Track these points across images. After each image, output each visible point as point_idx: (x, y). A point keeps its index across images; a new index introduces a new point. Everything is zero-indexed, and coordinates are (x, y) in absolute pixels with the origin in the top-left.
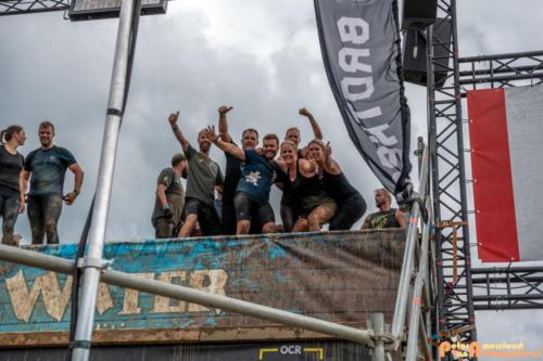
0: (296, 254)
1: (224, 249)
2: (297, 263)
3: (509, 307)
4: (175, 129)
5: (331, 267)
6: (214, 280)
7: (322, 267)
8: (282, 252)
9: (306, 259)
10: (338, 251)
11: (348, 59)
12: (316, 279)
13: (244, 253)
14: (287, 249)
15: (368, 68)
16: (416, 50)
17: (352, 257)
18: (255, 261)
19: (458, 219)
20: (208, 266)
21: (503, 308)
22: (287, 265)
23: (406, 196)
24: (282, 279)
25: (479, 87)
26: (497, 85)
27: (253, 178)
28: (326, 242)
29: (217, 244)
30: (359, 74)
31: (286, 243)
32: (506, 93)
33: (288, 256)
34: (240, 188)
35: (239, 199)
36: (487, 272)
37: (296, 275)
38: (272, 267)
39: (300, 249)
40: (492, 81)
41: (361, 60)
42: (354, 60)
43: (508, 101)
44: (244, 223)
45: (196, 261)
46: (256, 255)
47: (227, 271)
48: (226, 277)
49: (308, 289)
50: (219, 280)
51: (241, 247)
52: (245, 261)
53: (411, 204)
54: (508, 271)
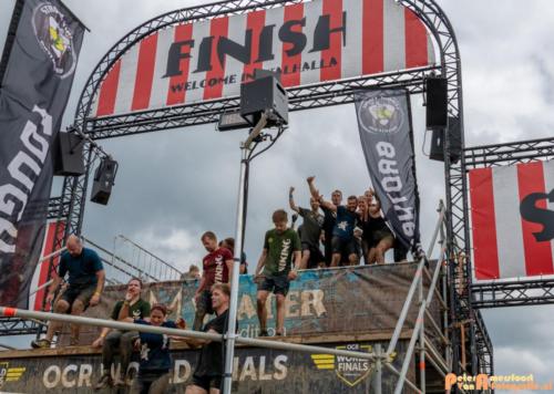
0: (365, 279)
1: (321, 277)
2: (365, 284)
3: (494, 306)
4: (291, 196)
5: (387, 286)
6: (315, 296)
7: (381, 287)
8: (356, 278)
9: (371, 282)
10: (390, 276)
11: (385, 166)
12: (377, 294)
13: (333, 279)
14: (359, 275)
15: (396, 171)
16: (439, 141)
17: (399, 279)
18: (340, 284)
19: (463, 254)
20: (312, 287)
21: (491, 307)
22: (359, 285)
23: (417, 254)
24: (357, 294)
25: (478, 166)
26: (488, 165)
27: (343, 226)
28: (383, 270)
29: (317, 274)
30: (392, 175)
31: (359, 272)
32: (493, 171)
33: (360, 280)
34: (335, 233)
35: (334, 240)
36: (481, 286)
37: (365, 292)
38: (350, 286)
39: (367, 275)
40: (485, 162)
41: (392, 167)
42: (388, 167)
43: (494, 176)
44: (336, 256)
45: (304, 285)
46: (341, 280)
47: (324, 290)
48: (322, 294)
49: (373, 300)
50: (319, 296)
51: (331, 275)
52: (334, 284)
53: (420, 259)
54: (493, 285)
